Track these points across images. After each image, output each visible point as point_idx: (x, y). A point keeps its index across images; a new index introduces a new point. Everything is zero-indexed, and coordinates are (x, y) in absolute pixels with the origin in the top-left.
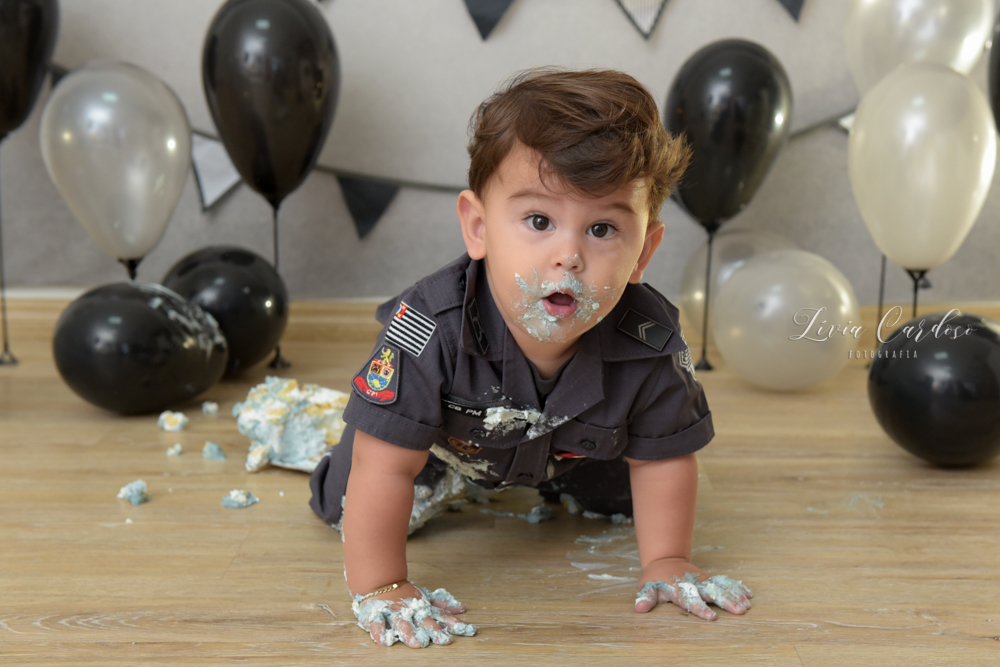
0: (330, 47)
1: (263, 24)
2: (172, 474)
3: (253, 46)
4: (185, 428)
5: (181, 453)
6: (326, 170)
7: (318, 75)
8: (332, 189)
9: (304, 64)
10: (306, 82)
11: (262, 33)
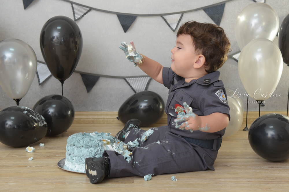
0: (80, 34)
1: (59, 28)
2: (30, 166)
3: (56, 34)
4: (34, 151)
5: (33, 160)
6: (77, 72)
7: (76, 43)
8: (79, 78)
9: (72, 39)
10: (72, 45)
11: (59, 30)
